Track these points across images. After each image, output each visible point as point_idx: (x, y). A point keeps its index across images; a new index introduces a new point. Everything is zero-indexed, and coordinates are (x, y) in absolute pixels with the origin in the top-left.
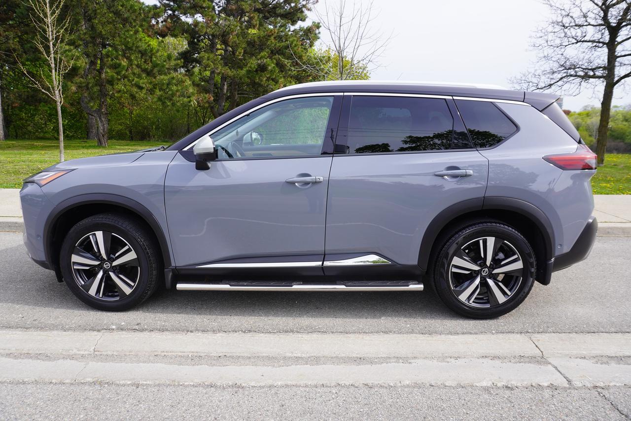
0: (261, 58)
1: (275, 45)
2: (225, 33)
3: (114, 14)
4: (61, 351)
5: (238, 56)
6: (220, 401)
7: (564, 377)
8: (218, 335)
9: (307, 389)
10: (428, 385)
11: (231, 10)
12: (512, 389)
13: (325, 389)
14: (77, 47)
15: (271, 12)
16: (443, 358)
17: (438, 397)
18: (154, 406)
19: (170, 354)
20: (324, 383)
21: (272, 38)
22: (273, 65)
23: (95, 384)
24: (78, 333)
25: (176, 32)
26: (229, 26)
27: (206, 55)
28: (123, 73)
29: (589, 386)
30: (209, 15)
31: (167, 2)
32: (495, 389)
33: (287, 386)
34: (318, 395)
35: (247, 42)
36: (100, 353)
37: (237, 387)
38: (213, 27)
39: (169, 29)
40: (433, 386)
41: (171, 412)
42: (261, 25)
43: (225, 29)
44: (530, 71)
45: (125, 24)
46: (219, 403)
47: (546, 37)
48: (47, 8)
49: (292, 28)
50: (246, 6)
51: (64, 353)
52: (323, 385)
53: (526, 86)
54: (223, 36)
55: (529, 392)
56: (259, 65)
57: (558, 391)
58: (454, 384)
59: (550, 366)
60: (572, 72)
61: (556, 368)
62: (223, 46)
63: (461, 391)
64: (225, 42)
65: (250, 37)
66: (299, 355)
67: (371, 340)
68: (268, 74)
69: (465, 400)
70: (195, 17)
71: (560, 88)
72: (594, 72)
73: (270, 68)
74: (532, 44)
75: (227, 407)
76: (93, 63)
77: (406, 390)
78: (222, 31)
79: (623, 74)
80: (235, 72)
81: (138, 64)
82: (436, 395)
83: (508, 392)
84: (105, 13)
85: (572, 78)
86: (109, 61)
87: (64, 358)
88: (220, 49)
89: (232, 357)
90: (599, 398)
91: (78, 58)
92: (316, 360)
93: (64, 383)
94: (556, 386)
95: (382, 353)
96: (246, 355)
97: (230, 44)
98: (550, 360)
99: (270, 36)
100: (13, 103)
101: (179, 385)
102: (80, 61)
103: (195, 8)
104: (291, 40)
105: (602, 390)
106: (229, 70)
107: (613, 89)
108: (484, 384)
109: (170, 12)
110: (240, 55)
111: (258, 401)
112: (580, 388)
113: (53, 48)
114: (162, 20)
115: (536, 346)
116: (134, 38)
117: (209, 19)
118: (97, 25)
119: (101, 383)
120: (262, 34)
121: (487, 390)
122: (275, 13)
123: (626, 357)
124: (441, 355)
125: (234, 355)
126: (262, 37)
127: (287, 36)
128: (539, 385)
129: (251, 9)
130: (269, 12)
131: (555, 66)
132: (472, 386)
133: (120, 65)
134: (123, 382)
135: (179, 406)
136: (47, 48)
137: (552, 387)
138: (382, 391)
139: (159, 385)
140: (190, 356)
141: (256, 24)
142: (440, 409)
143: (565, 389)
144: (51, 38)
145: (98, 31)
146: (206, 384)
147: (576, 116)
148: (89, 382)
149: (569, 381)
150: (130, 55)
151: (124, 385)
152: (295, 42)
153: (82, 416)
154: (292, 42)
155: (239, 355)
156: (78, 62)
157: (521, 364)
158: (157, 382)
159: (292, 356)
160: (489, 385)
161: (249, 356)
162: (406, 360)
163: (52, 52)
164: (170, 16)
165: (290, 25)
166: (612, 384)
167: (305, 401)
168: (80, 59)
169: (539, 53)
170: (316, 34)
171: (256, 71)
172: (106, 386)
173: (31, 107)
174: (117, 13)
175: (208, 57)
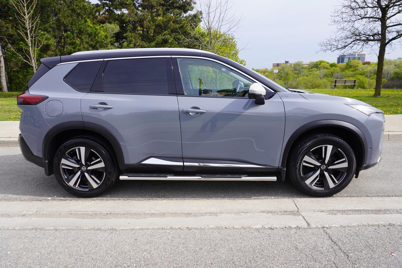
0: (164, 35)
1: (173, 26)
2: (142, 20)
3: (71, 10)
4: (17, 212)
5: (150, 34)
6: (101, 237)
7: (307, 222)
8: (109, 202)
9: (153, 231)
10: (224, 228)
11: (145, 5)
12: (273, 229)
13: (164, 231)
14: (48, 32)
15: (170, 5)
16: (238, 213)
17: (228, 234)
18: (63, 240)
19: (79, 213)
20: (163, 227)
21: (171, 22)
22: (172, 39)
23: (33, 230)
24: (29, 202)
25: (111, 20)
26: (143, 16)
27: (130, 34)
28: (77, 48)
29: (320, 227)
30: (131, 9)
31: (105, 2)
32: (263, 230)
33: (142, 229)
34: (158, 233)
35: (156, 25)
36: (39, 213)
37: (113, 230)
38: (133, 16)
39: (106, 19)
40: (227, 228)
41: (72, 243)
42: (164, 14)
43: (141, 17)
44: (332, 37)
45: (78, 17)
46: (100, 239)
47: (342, 16)
48: (25, 9)
49: (185, 15)
50: (154, 3)
51: (19, 213)
52: (163, 228)
53: (330, 47)
54: (140, 22)
55: (283, 231)
56: (163, 40)
57: (300, 230)
58: (239, 227)
59: (300, 216)
60: (358, 38)
61: (303, 217)
62: (142, 28)
63: (243, 231)
64: (141, 26)
65: (157, 22)
66: (154, 212)
67: (198, 203)
68: (169, 45)
69: (243, 235)
70: (122, 11)
71: (351, 48)
72: (374, 38)
73: (170, 41)
74: (333, 20)
75: (105, 240)
76: (59, 42)
77: (210, 230)
78: (139, 19)
79: (391, 38)
80: (148, 44)
81: (87, 42)
82: (226, 233)
83: (270, 231)
84: (66, 11)
85: (358, 41)
86: (69, 41)
87: (18, 216)
88: (140, 30)
89: (114, 214)
90: (323, 233)
91: (49, 39)
92: (163, 215)
93: (15, 229)
94: (300, 227)
95: (202, 210)
96: (123, 212)
97: (145, 26)
98: (301, 213)
99: (170, 21)
100: (13, 68)
101: (80, 229)
102: (51, 41)
103: (123, 5)
104: (183, 23)
105: (326, 229)
106: (145, 43)
107: (385, 48)
108: (257, 227)
109: (107, 8)
110: (151, 34)
111: (123, 237)
112: (314, 228)
113: (30, 34)
114: (102, 13)
115: (296, 205)
116: (84, 25)
117: (131, 11)
118: (61, 18)
119: (36, 229)
120: (165, 19)
121: (258, 230)
122: (173, 6)
123: (348, 210)
124: (237, 211)
125: (116, 212)
126: (165, 22)
127: (181, 20)
128: (290, 227)
129: (158, 4)
130: (169, 6)
131: (349, 34)
132: (250, 228)
133: (75, 43)
134: (49, 228)
135: (78, 240)
136: (26, 34)
137: (298, 228)
138: (195, 231)
139: (69, 229)
140: (90, 213)
141: (161, 14)
142: (226, 241)
143: (305, 229)
144: (28, 28)
145: (62, 22)
146: (96, 228)
147: (374, 65)
148: (29, 228)
149: (308, 224)
150: (82, 36)
151: (49, 230)
152: (186, 24)
153: (21, 246)
154: (184, 24)
155: (118, 212)
156: (49, 41)
157: (284, 215)
158: (68, 228)
159: (150, 213)
160: (260, 227)
161: (124, 213)
162: (216, 214)
163: (29, 37)
164: (107, 10)
165: (183, 13)
166: (333, 226)
167: (150, 237)
168: (51, 40)
169: (338, 26)
170: (199, 19)
171: (162, 43)
172: (39, 230)
173: (25, 70)
174: (73, 10)
175: (131, 35)
